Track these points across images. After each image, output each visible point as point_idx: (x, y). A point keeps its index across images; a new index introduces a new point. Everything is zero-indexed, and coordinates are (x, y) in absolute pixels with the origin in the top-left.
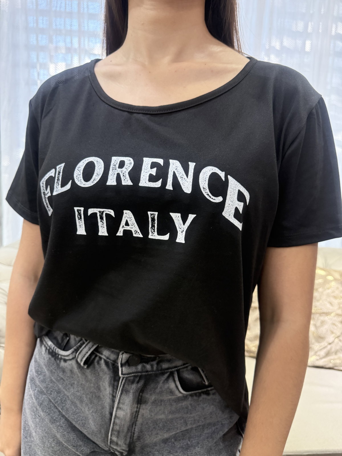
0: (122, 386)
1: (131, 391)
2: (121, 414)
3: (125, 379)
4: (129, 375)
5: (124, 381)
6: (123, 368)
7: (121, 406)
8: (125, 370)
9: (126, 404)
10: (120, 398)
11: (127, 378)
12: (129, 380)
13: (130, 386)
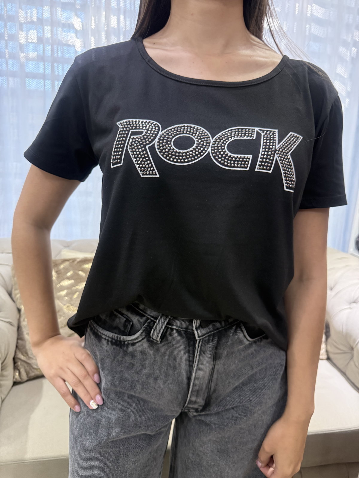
0: (199, 348)
1: (208, 350)
2: (200, 374)
3: (201, 341)
4: (204, 337)
5: (201, 343)
6: (199, 331)
7: (200, 366)
8: (201, 332)
9: (204, 363)
10: (199, 360)
11: (203, 338)
12: (205, 341)
13: (207, 346)
